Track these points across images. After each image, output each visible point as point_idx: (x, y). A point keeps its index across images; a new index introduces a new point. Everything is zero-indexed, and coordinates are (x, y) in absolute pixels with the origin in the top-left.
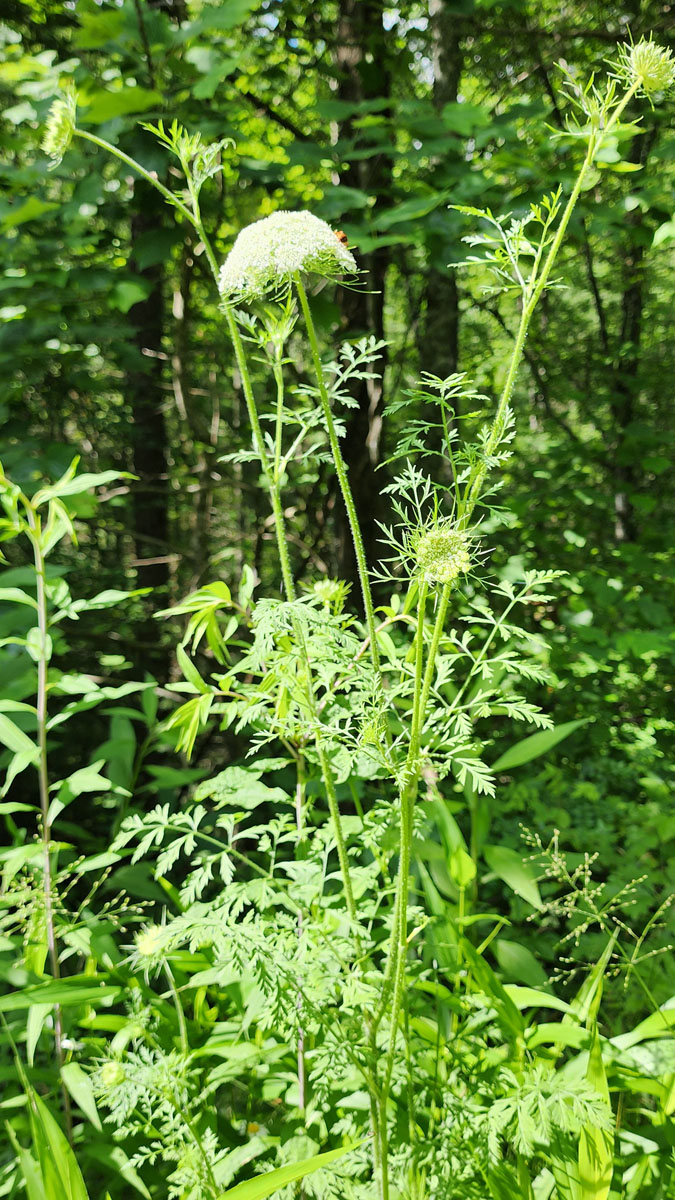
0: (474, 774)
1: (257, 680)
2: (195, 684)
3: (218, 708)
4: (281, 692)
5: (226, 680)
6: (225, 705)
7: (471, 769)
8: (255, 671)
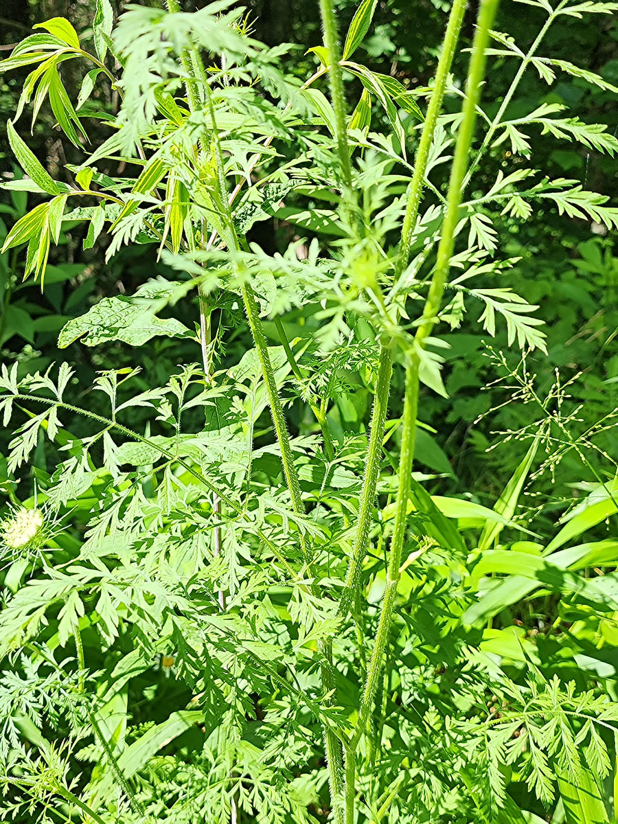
0: (508, 316)
1: (133, 171)
2: (38, 180)
3: (78, 215)
4: (171, 188)
5: (84, 174)
6: (87, 210)
7: (501, 307)
8: (127, 157)
